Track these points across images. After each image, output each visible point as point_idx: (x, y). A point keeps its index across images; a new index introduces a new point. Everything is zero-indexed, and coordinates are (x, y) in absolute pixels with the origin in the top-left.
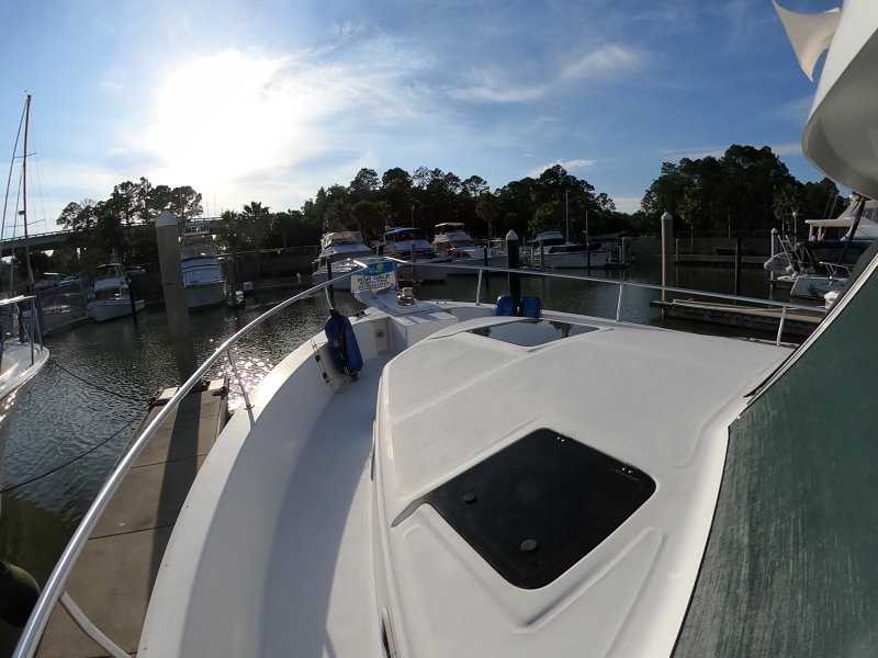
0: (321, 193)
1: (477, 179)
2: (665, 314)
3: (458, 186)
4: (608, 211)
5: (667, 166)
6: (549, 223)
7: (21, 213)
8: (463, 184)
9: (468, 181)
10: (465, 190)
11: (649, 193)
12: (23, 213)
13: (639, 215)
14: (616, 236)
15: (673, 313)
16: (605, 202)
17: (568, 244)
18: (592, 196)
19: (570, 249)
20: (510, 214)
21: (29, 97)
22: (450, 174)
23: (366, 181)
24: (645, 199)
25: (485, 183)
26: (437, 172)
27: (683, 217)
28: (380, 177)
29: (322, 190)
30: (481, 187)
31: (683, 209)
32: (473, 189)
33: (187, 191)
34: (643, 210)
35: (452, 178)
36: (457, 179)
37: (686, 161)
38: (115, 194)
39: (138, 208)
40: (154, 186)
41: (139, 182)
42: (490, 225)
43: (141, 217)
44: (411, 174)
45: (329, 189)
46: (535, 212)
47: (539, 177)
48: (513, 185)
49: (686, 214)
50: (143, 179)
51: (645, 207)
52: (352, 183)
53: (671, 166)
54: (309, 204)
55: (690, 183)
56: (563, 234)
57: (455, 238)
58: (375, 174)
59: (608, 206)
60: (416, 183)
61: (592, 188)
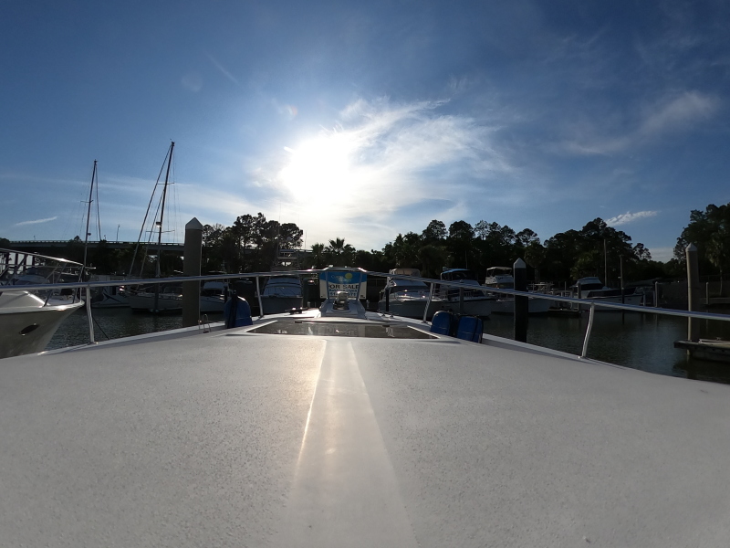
0: (399, 238)
1: (529, 232)
2: (691, 355)
3: (512, 237)
4: (645, 260)
5: (695, 214)
6: (588, 270)
7: (158, 223)
8: (517, 236)
9: (521, 234)
10: (518, 241)
11: (680, 240)
12: (160, 223)
13: (673, 262)
14: (650, 281)
15: (699, 354)
16: (641, 252)
17: (605, 289)
18: (629, 245)
19: (606, 294)
20: (556, 262)
21: (173, 143)
22: (506, 227)
23: (436, 230)
24: (677, 247)
25: (536, 235)
26: (494, 225)
27: (712, 261)
28: (447, 227)
29: (400, 236)
30: (532, 239)
31: (711, 253)
32: (526, 240)
33: (293, 227)
34: (676, 258)
35: (507, 230)
36: (511, 231)
37: (712, 207)
38: (238, 223)
39: (254, 236)
40: (268, 221)
41: (257, 216)
42: (536, 271)
43: (255, 243)
44: (474, 227)
45: (406, 236)
46: (577, 260)
47: (581, 229)
48: (559, 236)
49: (714, 257)
50: (260, 214)
51: (677, 254)
52: (424, 231)
53: (699, 213)
54: (388, 246)
55: (716, 229)
56: (602, 280)
57: (504, 281)
58: (443, 225)
59: (644, 254)
60: (477, 235)
61: (629, 238)
